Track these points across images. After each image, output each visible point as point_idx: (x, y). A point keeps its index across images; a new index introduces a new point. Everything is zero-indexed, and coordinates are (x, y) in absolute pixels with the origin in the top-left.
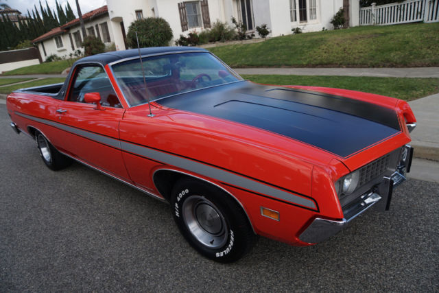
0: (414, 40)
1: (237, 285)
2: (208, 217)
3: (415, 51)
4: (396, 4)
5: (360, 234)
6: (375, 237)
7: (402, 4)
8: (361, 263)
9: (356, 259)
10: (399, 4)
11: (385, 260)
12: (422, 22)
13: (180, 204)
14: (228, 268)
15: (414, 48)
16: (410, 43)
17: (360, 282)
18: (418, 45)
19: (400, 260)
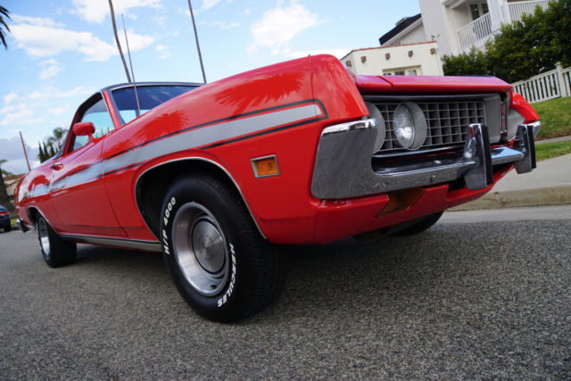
0: (550, 109)
1: (246, 346)
2: (207, 242)
3: (554, 119)
4: (521, 82)
5: (473, 274)
6: (499, 274)
7: (529, 81)
8: (471, 302)
9: (463, 299)
10: (525, 82)
11: (517, 294)
12: (560, 97)
13: (169, 229)
14: (239, 328)
15: (552, 118)
16: (546, 113)
17: (468, 323)
18: (556, 113)
19: (545, 292)
